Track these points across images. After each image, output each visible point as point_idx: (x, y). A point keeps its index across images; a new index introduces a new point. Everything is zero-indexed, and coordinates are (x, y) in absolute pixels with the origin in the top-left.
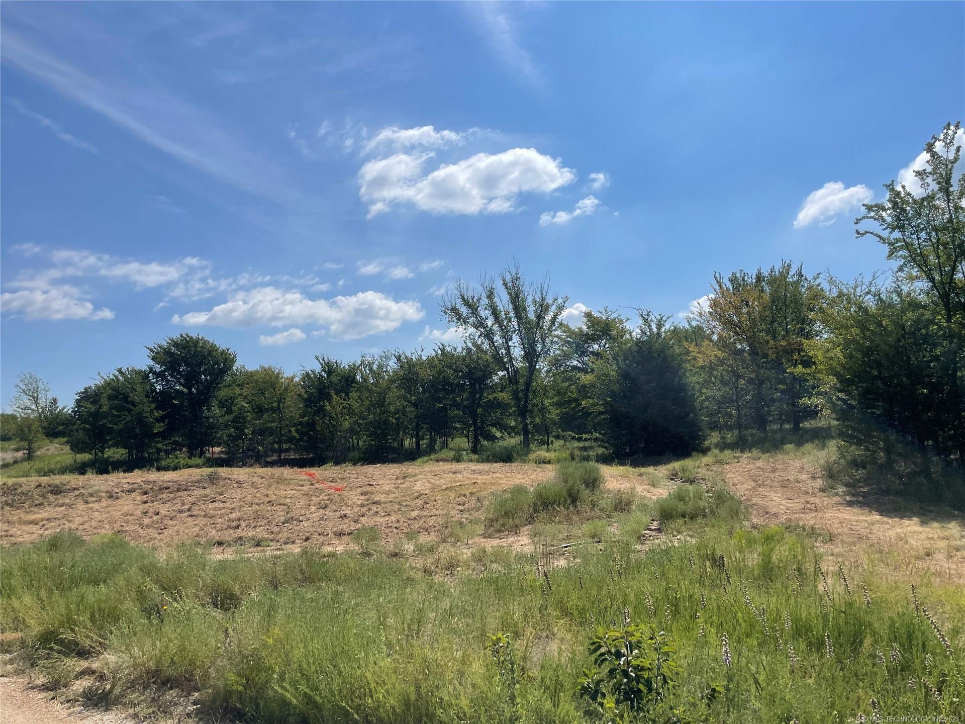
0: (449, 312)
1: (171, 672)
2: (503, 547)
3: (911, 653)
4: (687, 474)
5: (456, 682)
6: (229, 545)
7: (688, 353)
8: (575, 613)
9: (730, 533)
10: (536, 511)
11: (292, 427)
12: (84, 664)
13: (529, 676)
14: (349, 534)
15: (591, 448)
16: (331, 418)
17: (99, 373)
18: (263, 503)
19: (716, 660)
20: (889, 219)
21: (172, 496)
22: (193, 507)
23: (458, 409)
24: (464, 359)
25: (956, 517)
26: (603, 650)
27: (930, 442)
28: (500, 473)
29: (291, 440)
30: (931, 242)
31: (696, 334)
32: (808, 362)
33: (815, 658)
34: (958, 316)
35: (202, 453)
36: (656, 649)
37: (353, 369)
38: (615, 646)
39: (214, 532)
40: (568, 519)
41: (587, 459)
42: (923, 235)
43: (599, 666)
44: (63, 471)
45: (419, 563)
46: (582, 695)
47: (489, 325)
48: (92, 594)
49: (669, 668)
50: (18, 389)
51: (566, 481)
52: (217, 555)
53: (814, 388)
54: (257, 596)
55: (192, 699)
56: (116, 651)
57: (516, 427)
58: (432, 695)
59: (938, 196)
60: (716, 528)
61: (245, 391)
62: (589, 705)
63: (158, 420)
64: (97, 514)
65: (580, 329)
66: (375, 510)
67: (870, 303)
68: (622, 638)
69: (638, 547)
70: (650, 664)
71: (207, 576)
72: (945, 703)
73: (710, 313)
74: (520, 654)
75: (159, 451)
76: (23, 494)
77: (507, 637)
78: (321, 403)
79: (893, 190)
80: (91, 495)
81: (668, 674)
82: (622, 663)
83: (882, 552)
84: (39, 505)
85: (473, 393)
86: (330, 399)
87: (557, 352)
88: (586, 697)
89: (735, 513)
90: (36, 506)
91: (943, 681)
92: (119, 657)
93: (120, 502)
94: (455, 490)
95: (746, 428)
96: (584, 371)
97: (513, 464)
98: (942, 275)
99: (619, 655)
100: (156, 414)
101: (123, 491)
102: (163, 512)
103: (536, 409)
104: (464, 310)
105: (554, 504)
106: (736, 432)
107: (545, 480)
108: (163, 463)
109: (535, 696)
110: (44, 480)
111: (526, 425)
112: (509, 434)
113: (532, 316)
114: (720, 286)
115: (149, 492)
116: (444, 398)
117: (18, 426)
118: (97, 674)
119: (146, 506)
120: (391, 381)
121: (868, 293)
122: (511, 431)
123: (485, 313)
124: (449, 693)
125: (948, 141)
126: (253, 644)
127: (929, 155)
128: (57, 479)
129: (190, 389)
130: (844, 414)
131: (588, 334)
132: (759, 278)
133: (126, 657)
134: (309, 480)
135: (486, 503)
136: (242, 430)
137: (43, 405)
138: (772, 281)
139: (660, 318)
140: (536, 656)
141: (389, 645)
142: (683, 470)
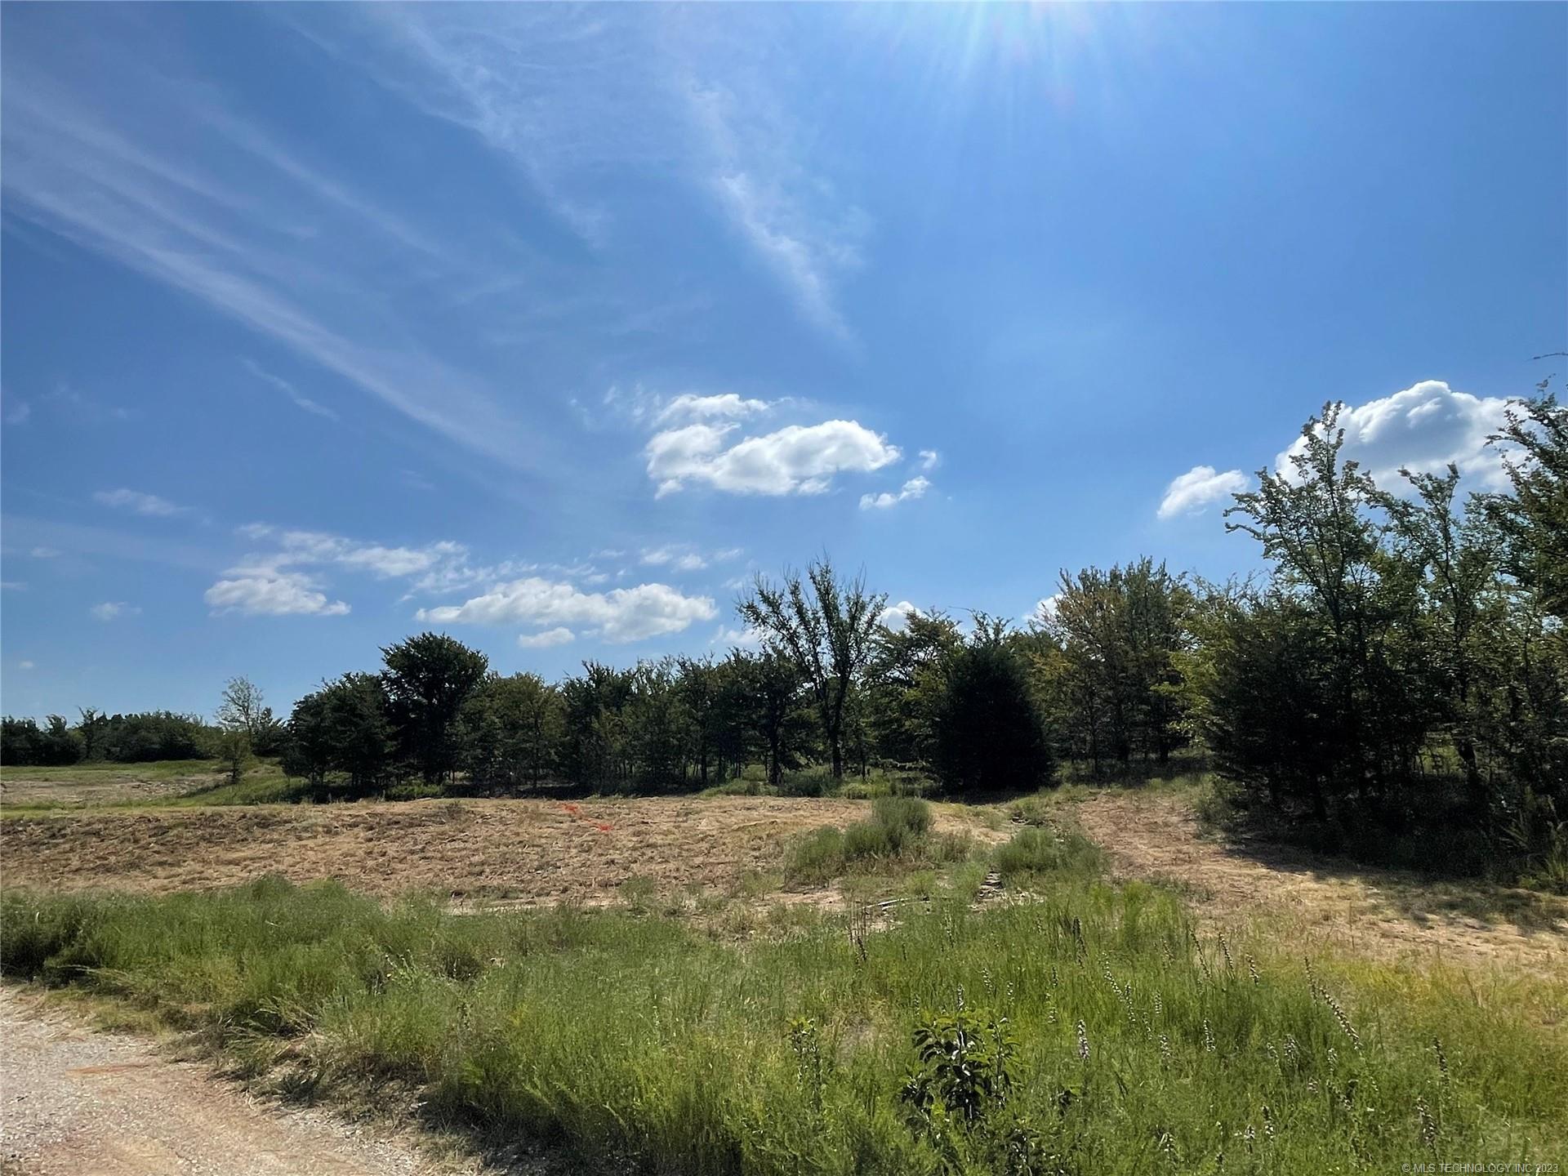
0: (745, 610)
1: (393, 1058)
2: (807, 904)
3: (1311, 1046)
4: (1032, 814)
5: (746, 1079)
6: (469, 897)
7: (1032, 664)
8: (896, 991)
9: (1086, 889)
10: (849, 859)
11: (552, 748)
12: (285, 1045)
13: (838, 1074)
14: (617, 885)
15: (916, 779)
16: (600, 737)
17: (323, 680)
18: (513, 843)
19: (1069, 1053)
20: (1263, 512)
21: (402, 832)
22: (427, 847)
23: (754, 728)
24: (762, 666)
25: (1359, 871)
26: (930, 1040)
27: (1324, 778)
28: (805, 811)
29: (549, 764)
30: (1314, 539)
31: (1041, 643)
32: (1175, 679)
33: (1191, 1052)
34: (1350, 626)
35: (440, 780)
36: (996, 1040)
37: (628, 678)
38: (946, 1036)
39: (452, 879)
40: (889, 872)
41: (911, 793)
42: (1304, 530)
43: (926, 1062)
44: (274, 798)
45: (703, 924)
46: (904, 1099)
47: (794, 626)
48: (301, 955)
49: (1011, 1064)
50: (227, 697)
51: (886, 822)
52: (455, 909)
53: (1183, 709)
54: (502, 962)
55: (417, 1093)
56: (328, 1029)
57: (825, 752)
58: (716, 1096)
59: (1319, 485)
60: (1070, 883)
61: (496, 704)
62: (913, 1112)
63: (390, 737)
64: (311, 853)
65: (902, 633)
66: (650, 854)
67: (1246, 607)
68: (954, 1026)
69: (974, 906)
70: (989, 1060)
71: (441, 937)
72: (1357, 1114)
73: (1057, 617)
74: (826, 1045)
75: (389, 776)
76: (224, 826)
77: (812, 1023)
78: (588, 719)
79: (1265, 478)
80: (306, 829)
81: (1011, 1072)
82: (954, 1058)
83: (1270, 915)
84: (243, 840)
85: (773, 709)
86: (598, 716)
87: (875, 660)
88: (909, 1102)
89: (1091, 864)
90: (238, 841)
91: (1353, 1085)
92: (329, 1037)
93: (340, 839)
94: (749, 831)
95: (1104, 758)
96: (909, 684)
97: (820, 799)
98: (1328, 577)
99: (949, 1048)
100: (388, 730)
101: (343, 826)
102: (391, 853)
103: (849, 730)
104: (764, 609)
105: (870, 850)
106: (1092, 762)
107: (860, 819)
108: (394, 791)
109: (845, 1100)
110: (251, 809)
111: (836, 750)
112: (816, 760)
113: (844, 616)
114: (1068, 585)
115: (378, 828)
116: (736, 715)
117: (223, 742)
118: (301, 1059)
119: (371, 844)
120: (673, 692)
121: (1244, 596)
122: (819, 757)
123: (788, 612)
124: (738, 1094)
125: (1329, 423)
126: (495, 1025)
127: (1307, 438)
128: (265, 809)
129: (430, 701)
130: (1220, 742)
131: (911, 638)
132: (1115, 576)
133: (338, 1037)
134: (570, 816)
135: (787, 847)
136: (491, 752)
137: (254, 716)
138: (1131, 580)
139: (997, 621)
140: (847, 1045)
141: (665, 1030)
142: (1029, 810)
